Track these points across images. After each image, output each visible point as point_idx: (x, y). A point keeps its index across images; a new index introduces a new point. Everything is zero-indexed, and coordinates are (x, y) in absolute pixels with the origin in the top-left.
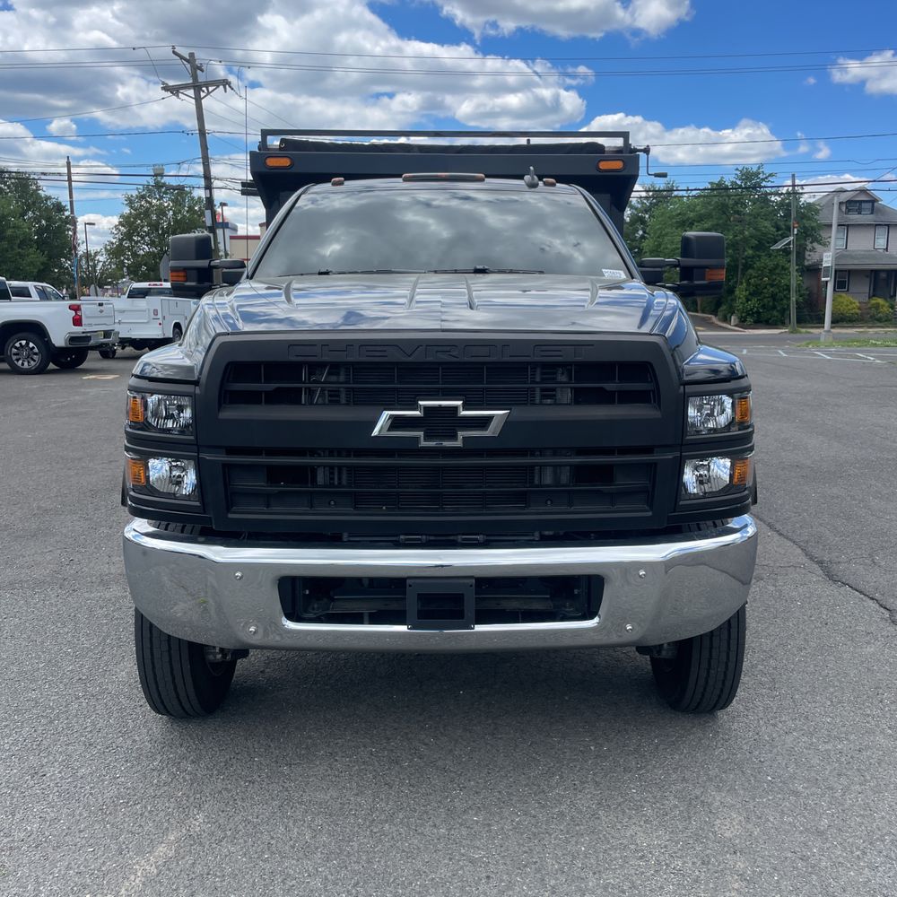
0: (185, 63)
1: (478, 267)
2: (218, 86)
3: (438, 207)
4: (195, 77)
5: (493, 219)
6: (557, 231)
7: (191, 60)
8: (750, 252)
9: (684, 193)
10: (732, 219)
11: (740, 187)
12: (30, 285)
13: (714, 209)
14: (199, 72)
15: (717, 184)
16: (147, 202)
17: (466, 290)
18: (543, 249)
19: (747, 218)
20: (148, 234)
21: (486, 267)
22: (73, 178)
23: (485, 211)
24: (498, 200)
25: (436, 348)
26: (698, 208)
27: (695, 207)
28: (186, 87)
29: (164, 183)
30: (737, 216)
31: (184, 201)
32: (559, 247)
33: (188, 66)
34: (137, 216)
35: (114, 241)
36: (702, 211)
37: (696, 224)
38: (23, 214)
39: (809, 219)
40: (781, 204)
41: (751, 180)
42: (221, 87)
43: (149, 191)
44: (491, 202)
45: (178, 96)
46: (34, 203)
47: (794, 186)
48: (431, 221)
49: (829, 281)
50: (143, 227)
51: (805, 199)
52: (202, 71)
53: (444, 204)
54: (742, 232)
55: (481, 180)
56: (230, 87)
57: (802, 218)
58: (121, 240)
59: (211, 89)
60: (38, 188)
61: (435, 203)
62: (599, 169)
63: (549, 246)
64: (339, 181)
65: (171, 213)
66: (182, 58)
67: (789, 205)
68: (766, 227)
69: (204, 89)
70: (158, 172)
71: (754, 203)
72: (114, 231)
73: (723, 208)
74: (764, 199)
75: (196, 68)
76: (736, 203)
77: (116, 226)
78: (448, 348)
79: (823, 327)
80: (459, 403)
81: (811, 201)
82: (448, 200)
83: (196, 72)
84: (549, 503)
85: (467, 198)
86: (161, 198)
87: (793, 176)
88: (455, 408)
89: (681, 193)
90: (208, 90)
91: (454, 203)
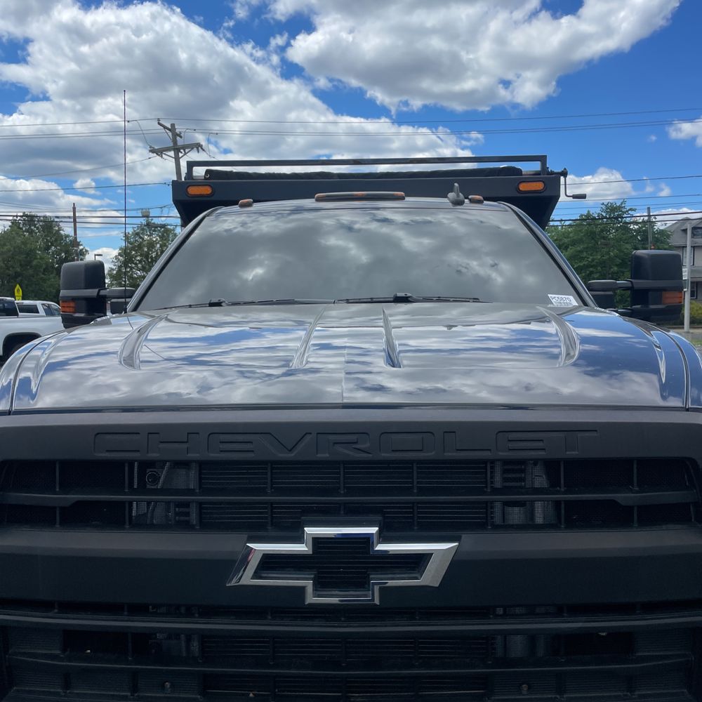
0: (167, 131)
1: (399, 294)
2: (192, 149)
3: (359, 230)
4: (175, 142)
5: (409, 242)
6: (473, 253)
7: (172, 129)
8: (616, 268)
9: (558, 223)
10: (599, 243)
11: (606, 218)
12: (38, 303)
13: (584, 236)
14: (178, 138)
15: (585, 216)
16: (141, 238)
17: (382, 330)
18: (459, 272)
19: (612, 242)
20: (140, 262)
21: (409, 295)
22: (77, 220)
23: (400, 234)
24: (412, 221)
25: (332, 437)
26: (571, 235)
27: (569, 234)
28: (168, 149)
29: (154, 223)
30: (602, 241)
31: (168, 236)
32: (477, 268)
33: (170, 134)
34: (133, 249)
35: (114, 267)
36: (575, 238)
37: (570, 247)
38: (48, 248)
39: (662, 242)
40: (638, 231)
41: (614, 212)
42: (195, 149)
43: (143, 229)
44: (406, 224)
45: (162, 157)
46: (56, 240)
47: (649, 216)
48: (351, 245)
49: (687, 291)
50: (136, 256)
51: (659, 226)
52: (181, 137)
53: (363, 227)
54: (608, 253)
55: (402, 198)
56: (202, 149)
57: (657, 242)
58: (120, 267)
59: (187, 151)
60: (60, 229)
61: (357, 226)
62: (519, 191)
63: (466, 268)
64: (248, 202)
65: (158, 246)
66: (165, 127)
67: (646, 231)
68: (627, 249)
69: (182, 151)
70: (144, 215)
71: (617, 231)
72: (114, 260)
73: (592, 235)
74: (625, 227)
75: (176, 135)
76: (602, 231)
77: (116, 256)
78: (354, 438)
79: (683, 328)
80: (373, 530)
81: (662, 228)
82: (368, 222)
83: (176, 138)
84: (525, 687)
85: (385, 221)
86: (151, 235)
87: (649, 209)
88: (366, 540)
89: (556, 223)
90: (185, 151)
91: (374, 226)
